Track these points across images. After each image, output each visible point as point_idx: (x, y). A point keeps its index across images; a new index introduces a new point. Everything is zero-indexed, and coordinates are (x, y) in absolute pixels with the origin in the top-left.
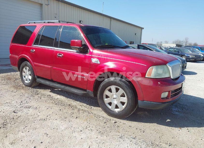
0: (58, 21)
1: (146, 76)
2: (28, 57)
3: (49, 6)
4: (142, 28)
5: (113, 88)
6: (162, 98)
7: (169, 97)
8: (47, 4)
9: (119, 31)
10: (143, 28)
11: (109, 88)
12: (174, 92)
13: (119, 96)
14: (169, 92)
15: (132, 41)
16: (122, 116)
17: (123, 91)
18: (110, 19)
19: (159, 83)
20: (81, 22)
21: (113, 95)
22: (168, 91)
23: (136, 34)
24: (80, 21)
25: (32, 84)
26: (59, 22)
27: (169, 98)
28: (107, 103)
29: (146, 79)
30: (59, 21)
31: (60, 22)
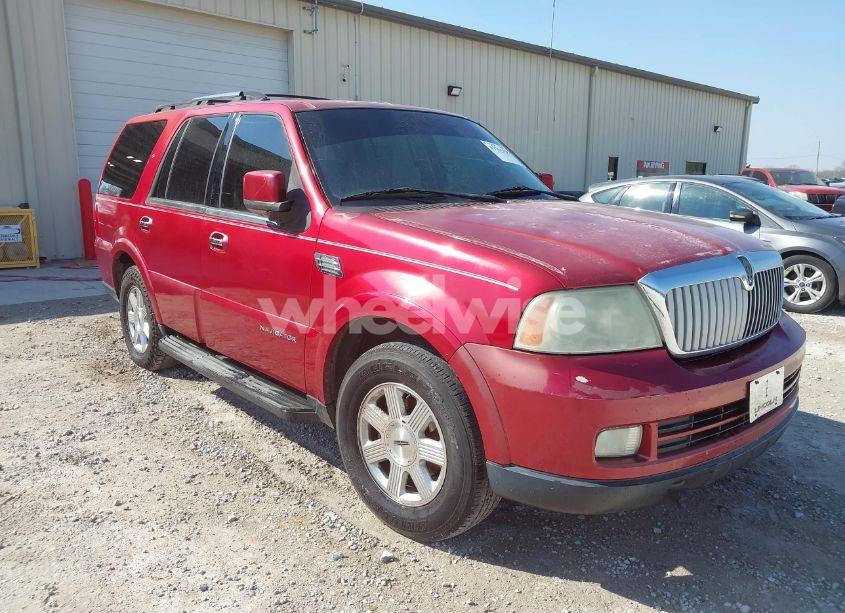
0: (238, 94)
1: (518, 344)
2: (136, 250)
3: (318, 35)
4: (749, 101)
5: (394, 392)
6: (598, 459)
7: (649, 455)
8: (309, 28)
9: (633, 119)
10: (756, 100)
11: (375, 392)
12: (689, 429)
13: (416, 434)
14: (646, 427)
15: (700, 160)
16: (427, 528)
17: (431, 413)
18: (588, 68)
19: (582, 379)
20: (455, 91)
21: (394, 426)
22: (638, 424)
23: (716, 128)
24: (450, 89)
25: (152, 357)
26: (243, 96)
27: (645, 460)
28: (376, 459)
29: (515, 355)
30: (241, 94)
31: (244, 98)
